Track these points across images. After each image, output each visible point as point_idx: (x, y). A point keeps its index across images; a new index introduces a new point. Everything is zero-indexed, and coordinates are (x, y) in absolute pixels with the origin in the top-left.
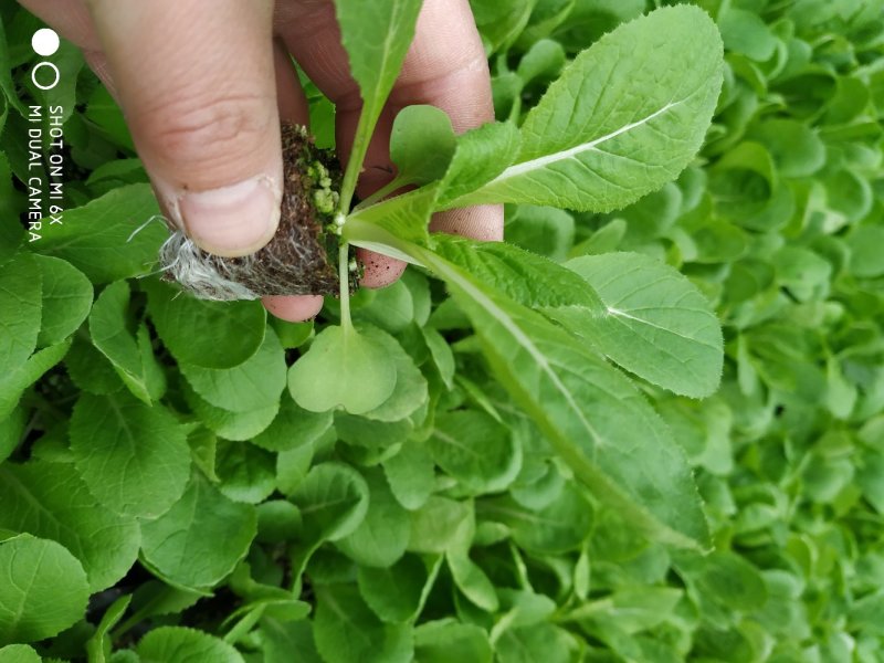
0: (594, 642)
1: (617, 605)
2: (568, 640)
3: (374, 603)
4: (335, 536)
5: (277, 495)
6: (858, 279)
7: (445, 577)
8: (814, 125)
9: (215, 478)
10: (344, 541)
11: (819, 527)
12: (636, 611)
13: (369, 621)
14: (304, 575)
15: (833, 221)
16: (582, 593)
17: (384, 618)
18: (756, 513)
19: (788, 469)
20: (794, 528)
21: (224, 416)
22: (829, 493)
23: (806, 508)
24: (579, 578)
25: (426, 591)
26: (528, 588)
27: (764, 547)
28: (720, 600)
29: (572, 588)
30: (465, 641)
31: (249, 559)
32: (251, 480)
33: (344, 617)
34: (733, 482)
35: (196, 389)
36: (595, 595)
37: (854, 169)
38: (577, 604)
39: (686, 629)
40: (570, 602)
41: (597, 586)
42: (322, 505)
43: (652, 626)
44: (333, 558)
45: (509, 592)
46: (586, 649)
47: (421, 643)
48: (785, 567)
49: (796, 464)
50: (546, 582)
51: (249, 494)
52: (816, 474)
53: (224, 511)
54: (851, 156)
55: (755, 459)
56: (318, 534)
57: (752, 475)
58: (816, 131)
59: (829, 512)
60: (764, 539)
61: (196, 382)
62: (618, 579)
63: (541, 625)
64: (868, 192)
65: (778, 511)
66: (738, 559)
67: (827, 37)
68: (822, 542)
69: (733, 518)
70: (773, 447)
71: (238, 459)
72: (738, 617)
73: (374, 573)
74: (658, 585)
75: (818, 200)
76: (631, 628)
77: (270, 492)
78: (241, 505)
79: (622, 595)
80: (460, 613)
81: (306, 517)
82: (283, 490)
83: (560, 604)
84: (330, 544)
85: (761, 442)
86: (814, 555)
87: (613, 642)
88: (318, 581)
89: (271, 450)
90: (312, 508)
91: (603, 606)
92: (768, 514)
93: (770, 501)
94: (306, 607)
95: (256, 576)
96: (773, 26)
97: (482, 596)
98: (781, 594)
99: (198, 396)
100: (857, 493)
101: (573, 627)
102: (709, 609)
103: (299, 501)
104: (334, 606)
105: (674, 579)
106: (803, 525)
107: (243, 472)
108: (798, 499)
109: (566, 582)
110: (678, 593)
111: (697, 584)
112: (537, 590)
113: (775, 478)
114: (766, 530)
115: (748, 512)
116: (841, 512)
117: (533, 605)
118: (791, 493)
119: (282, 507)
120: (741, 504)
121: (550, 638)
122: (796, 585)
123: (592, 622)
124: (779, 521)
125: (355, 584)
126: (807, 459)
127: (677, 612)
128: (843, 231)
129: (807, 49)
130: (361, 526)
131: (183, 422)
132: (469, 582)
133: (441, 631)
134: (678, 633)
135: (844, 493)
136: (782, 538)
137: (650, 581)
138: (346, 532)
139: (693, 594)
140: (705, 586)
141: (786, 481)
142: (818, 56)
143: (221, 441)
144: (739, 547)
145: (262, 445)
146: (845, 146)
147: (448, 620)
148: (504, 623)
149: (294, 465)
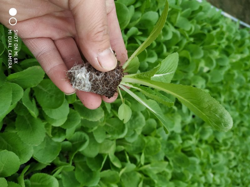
0: (146, 176)
1: (152, 166)
2: (139, 175)
3: (90, 166)
4: (81, 150)
5: (66, 140)
6: (213, 83)
7: (108, 159)
8: (201, 46)
9: (51, 136)
10: (82, 151)
11: (204, 146)
12: (157, 168)
13: (89, 171)
14: (73, 160)
15: (206, 69)
16: (143, 163)
17: (93, 170)
18: (187, 142)
19: (196, 131)
20: (197, 146)
21: (53, 120)
22: (206, 137)
23: (201, 141)
24: (142, 159)
25: (103, 163)
26: (129, 162)
27: (190, 151)
28: (178, 165)
29: (140, 162)
30: (113, 176)
31: (59, 156)
32: (59, 136)
33: (82, 170)
34: (182, 135)
35: (47, 114)
36: (146, 164)
37: (211, 56)
38: (141, 166)
39: (169, 172)
40: (139, 165)
41: (146, 162)
42: (77, 142)
43: (161, 171)
44: (80, 156)
45: (124, 163)
46: (144, 178)
47: (102, 176)
48: (195, 156)
49: (198, 130)
50: (134, 161)
51: (59, 140)
52: (203, 132)
53: (53, 144)
54: (211, 53)
55: (187, 129)
56: (76, 149)
57: (187, 133)
58: (201, 47)
59: (206, 142)
60: (189, 149)
61: (47, 112)
62: (152, 159)
63: (132, 171)
64: (215, 62)
65: (192, 142)
66: (183, 154)
67: (205, 24)
68: (204, 150)
69: (182, 144)
70: (192, 126)
71: (56, 131)
72: (183, 169)
73: (90, 159)
74: (161, 161)
75: (202, 64)
76: (155, 172)
77: (64, 139)
78: (57, 143)
79: (153, 164)
80: (112, 168)
81: (73, 146)
82: (67, 138)
83: (137, 166)
84: (79, 152)
85: (189, 124)
86: (202, 153)
87: (151, 176)
88: (76, 161)
89: (65, 128)
90: (74, 143)
91: (148, 167)
92: (190, 143)
93: (191, 139)
94: (73, 167)
95: (61, 160)
96: (191, 21)
97: (117, 164)
98: (194, 163)
99: (47, 116)
100: (213, 137)
101: (141, 172)
102: (175, 167)
103: (71, 141)
104: (80, 167)
105: (166, 159)
106: (200, 145)
107: (57, 134)
108: (198, 139)
109: (138, 160)
110: (167, 163)
111: (172, 161)
112: (131, 162)
113: (192, 133)
114: (190, 147)
115: (185, 142)
116: (210, 142)
117: (130, 166)
118: (196, 137)
119: (67, 143)
120: (184, 140)
121: (135, 175)
122: (198, 161)
123: (145, 171)
124: (193, 145)
125: (85, 162)
126: (200, 129)
127: (167, 167)
128: (209, 72)
129: (199, 27)
130: (87, 147)
131: (43, 122)
132: (114, 161)
133: (107, 173)
134: (168, 173)
135: (210, 137)
136: (194, 149)
137: (160, 160)
138: (83, 149)
139: (171, 163)
140: (175, 161)
141: (195, 134)
142: (203, 28)
143: (52, 126)
144: (183, 151)
145: (63, 127)
146: (209, 51)
147: (109, 170)
148: (123, 171)
149: (70, 132)
